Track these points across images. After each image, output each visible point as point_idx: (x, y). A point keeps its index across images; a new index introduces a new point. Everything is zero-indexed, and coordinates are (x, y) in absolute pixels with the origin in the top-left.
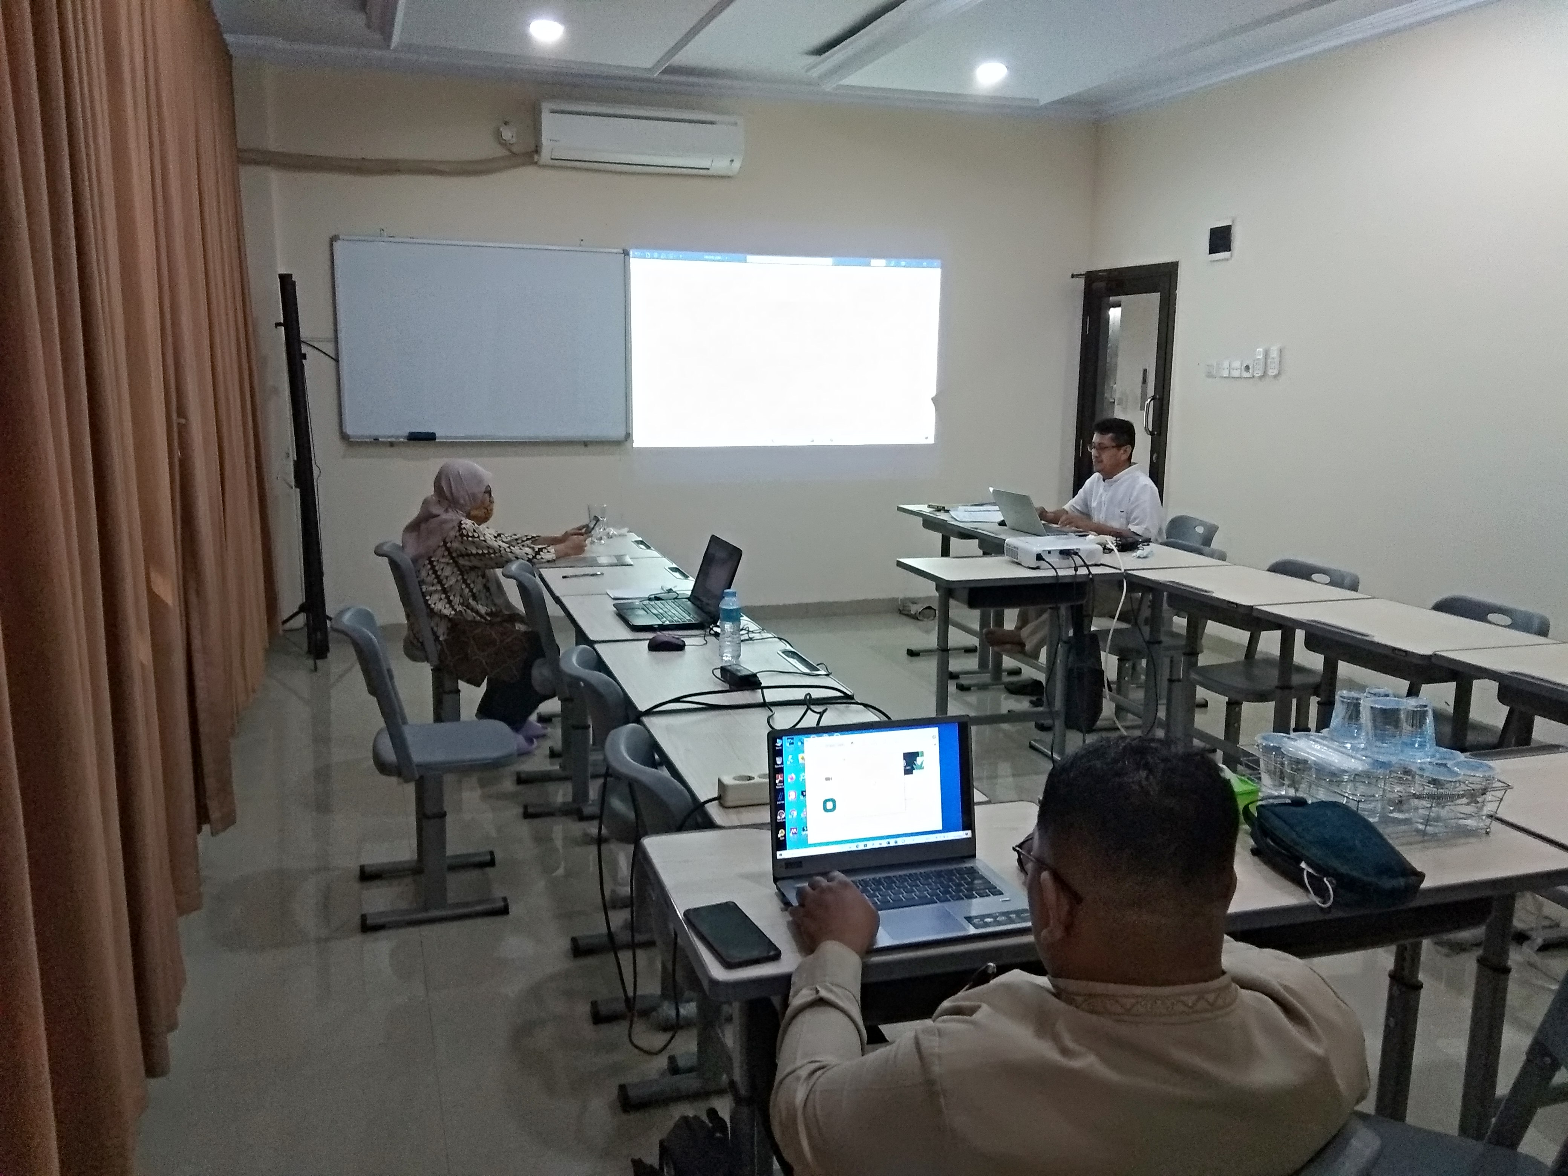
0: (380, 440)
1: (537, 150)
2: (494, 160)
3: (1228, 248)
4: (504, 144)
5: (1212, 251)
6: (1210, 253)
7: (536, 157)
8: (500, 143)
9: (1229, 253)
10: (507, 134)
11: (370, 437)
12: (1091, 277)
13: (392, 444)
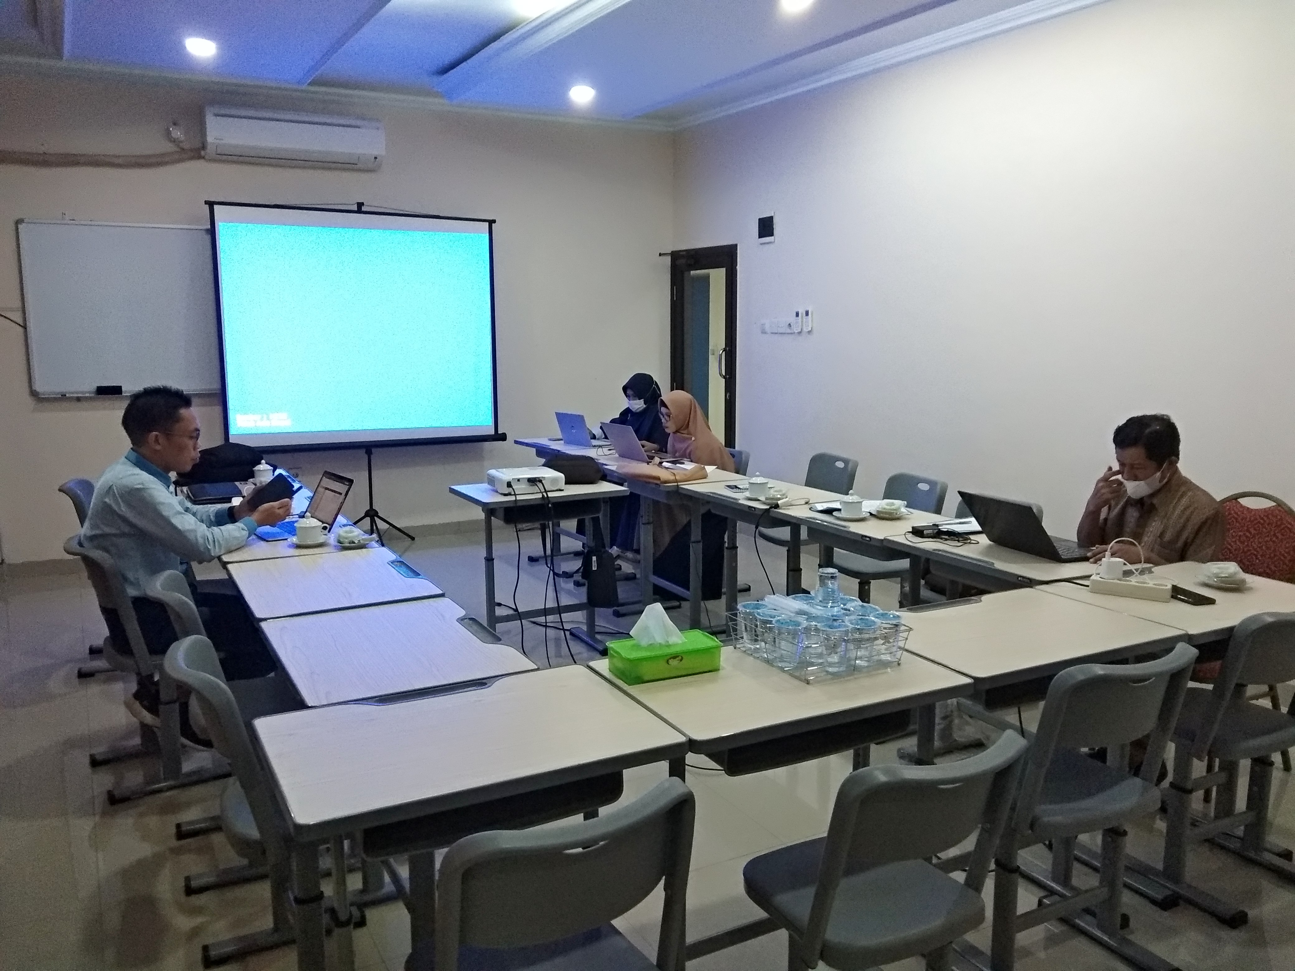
0: (67, 395)
1: (204, 147)
2: (163, 155)
3: (771, 234)
4: (174, 141)
5: (760, 236)
6: (760, 237)
7: (203, 153)
8: (171, 141)
9: (773, 237)
10: (177, 133)
11: (58, 393)
12: (675, 256)
13: (78, 399)
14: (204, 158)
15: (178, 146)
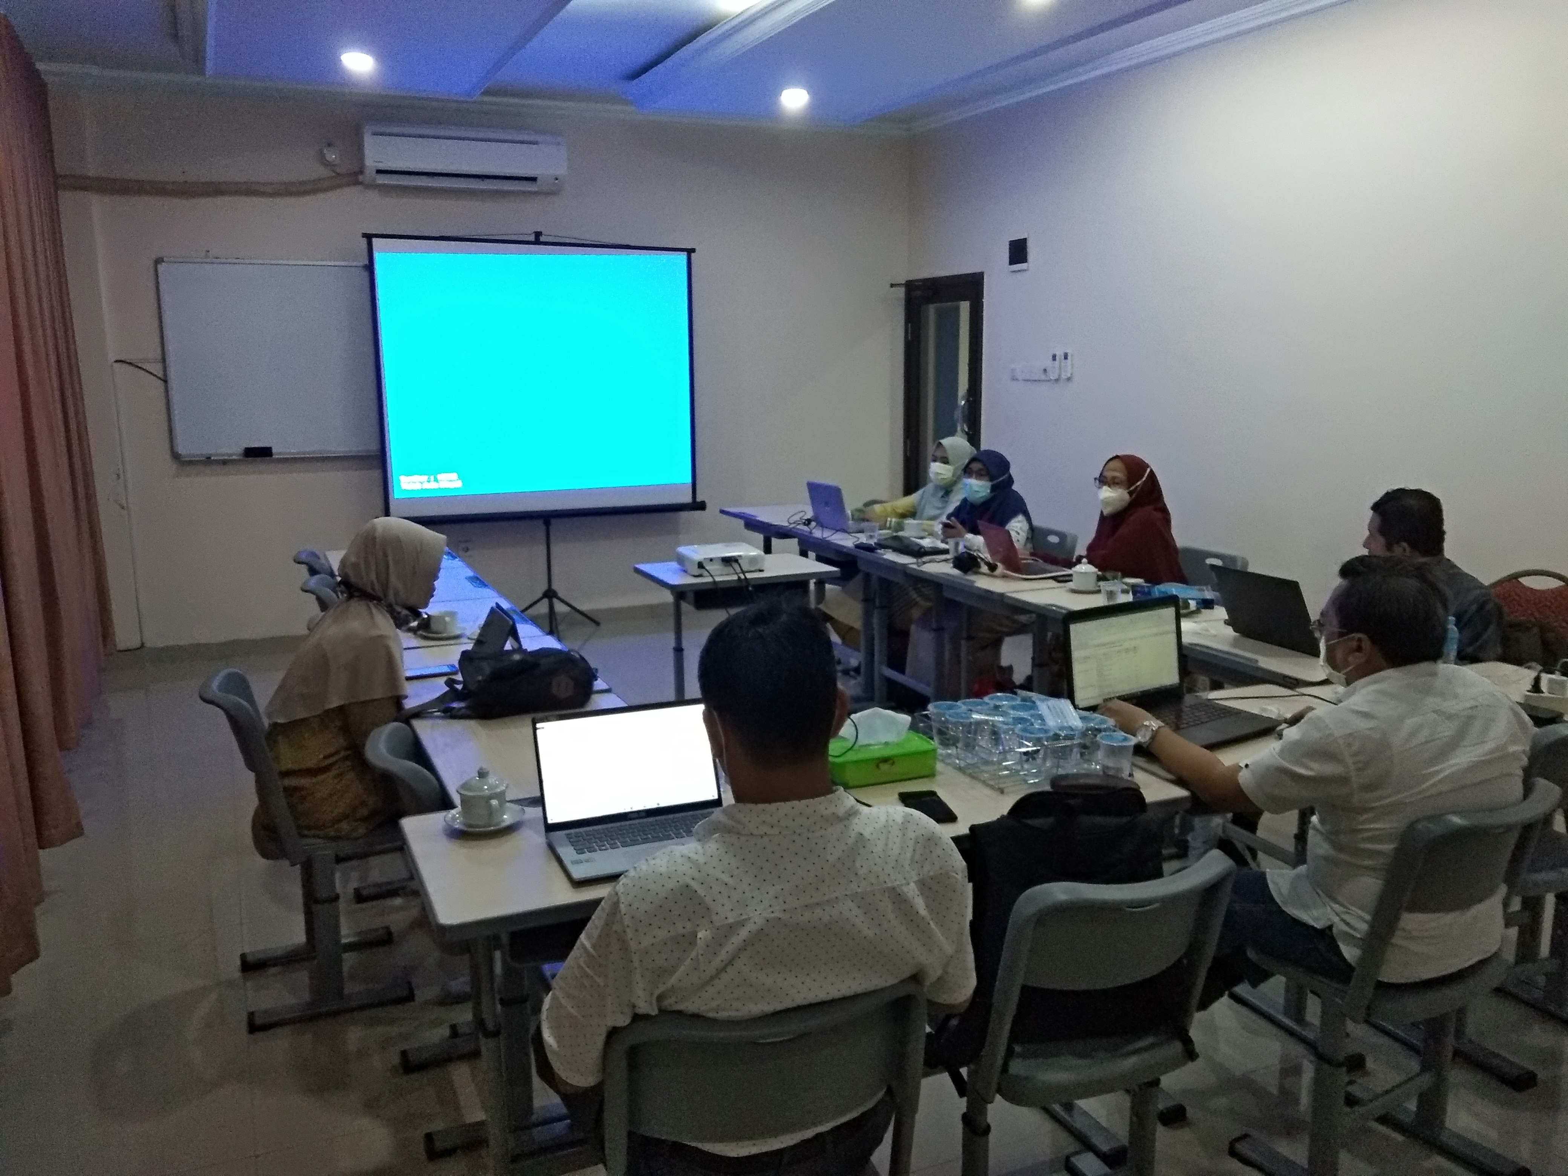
0: (212, 458)
1: (360, 171)
2: (317, 181)
3: (1025, 260)
4: (327, 165)
5: (1012, 262)
6: (1010, 264)
7: (360, 178)
8: (324, 165)
9: (1026, 263)
10: (331, 156)
11: (202, 456)
12: (910, 286)
13: (225, 462)
14: (361, 183)
15: (334, 171)
